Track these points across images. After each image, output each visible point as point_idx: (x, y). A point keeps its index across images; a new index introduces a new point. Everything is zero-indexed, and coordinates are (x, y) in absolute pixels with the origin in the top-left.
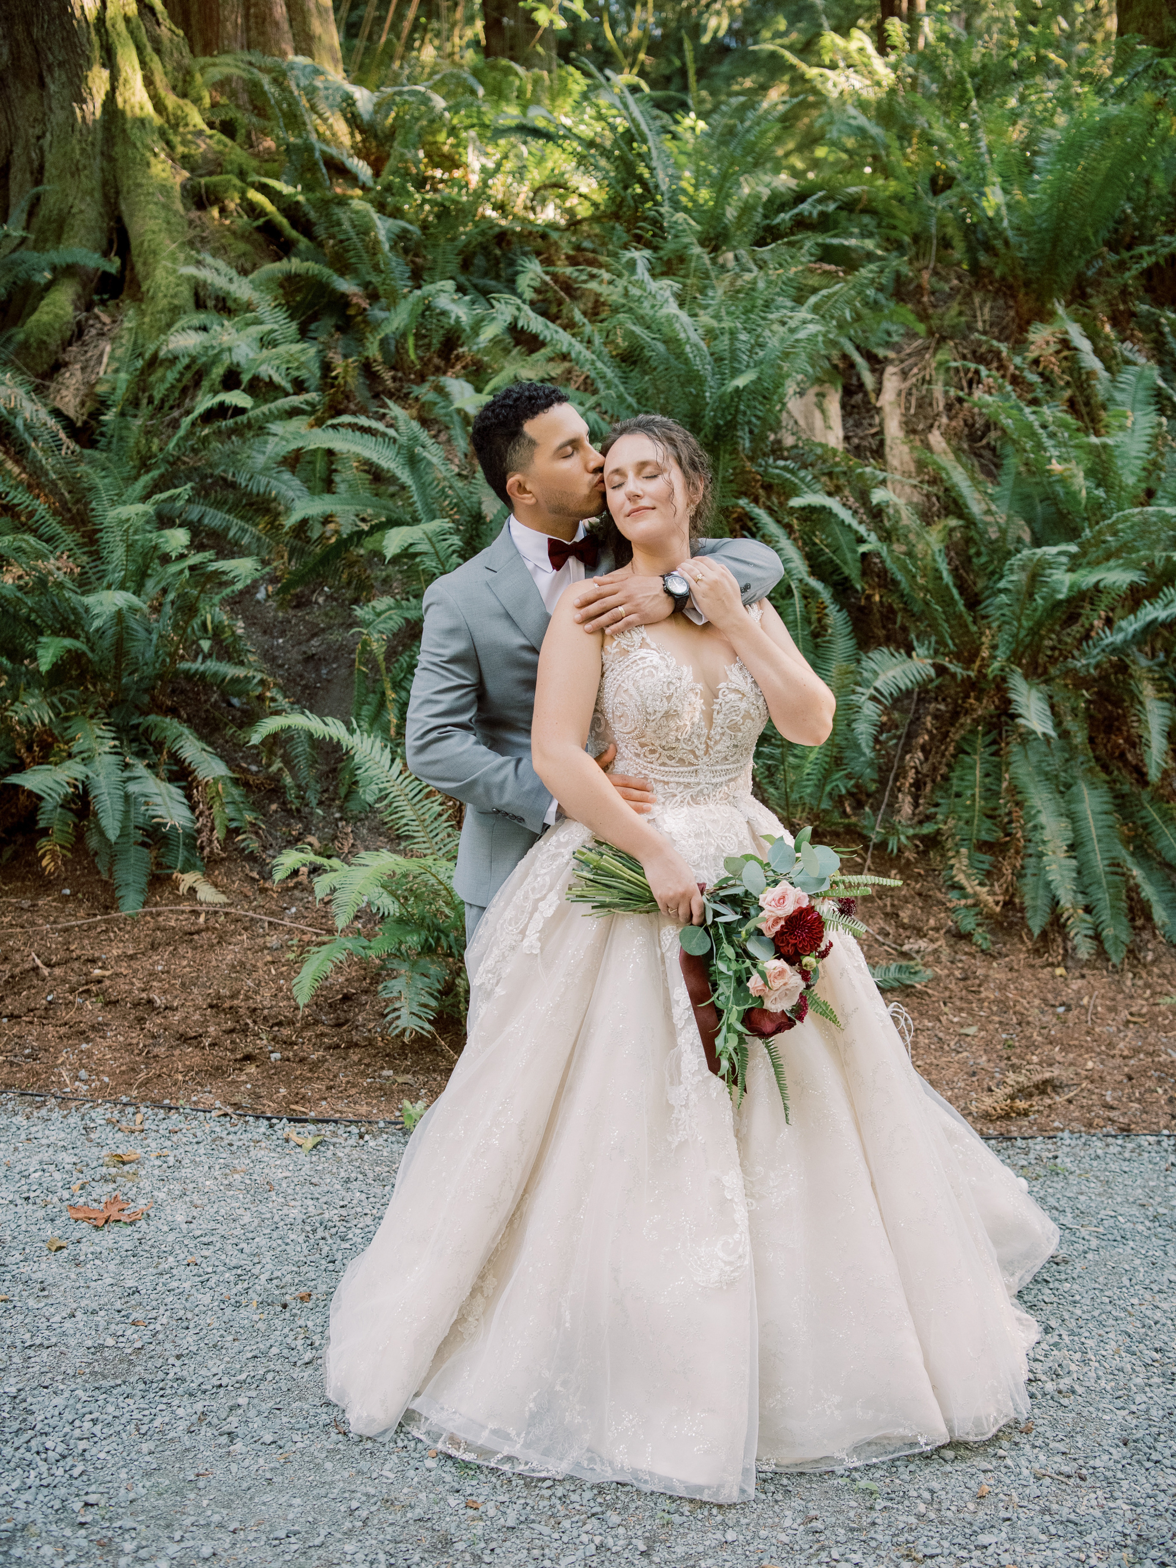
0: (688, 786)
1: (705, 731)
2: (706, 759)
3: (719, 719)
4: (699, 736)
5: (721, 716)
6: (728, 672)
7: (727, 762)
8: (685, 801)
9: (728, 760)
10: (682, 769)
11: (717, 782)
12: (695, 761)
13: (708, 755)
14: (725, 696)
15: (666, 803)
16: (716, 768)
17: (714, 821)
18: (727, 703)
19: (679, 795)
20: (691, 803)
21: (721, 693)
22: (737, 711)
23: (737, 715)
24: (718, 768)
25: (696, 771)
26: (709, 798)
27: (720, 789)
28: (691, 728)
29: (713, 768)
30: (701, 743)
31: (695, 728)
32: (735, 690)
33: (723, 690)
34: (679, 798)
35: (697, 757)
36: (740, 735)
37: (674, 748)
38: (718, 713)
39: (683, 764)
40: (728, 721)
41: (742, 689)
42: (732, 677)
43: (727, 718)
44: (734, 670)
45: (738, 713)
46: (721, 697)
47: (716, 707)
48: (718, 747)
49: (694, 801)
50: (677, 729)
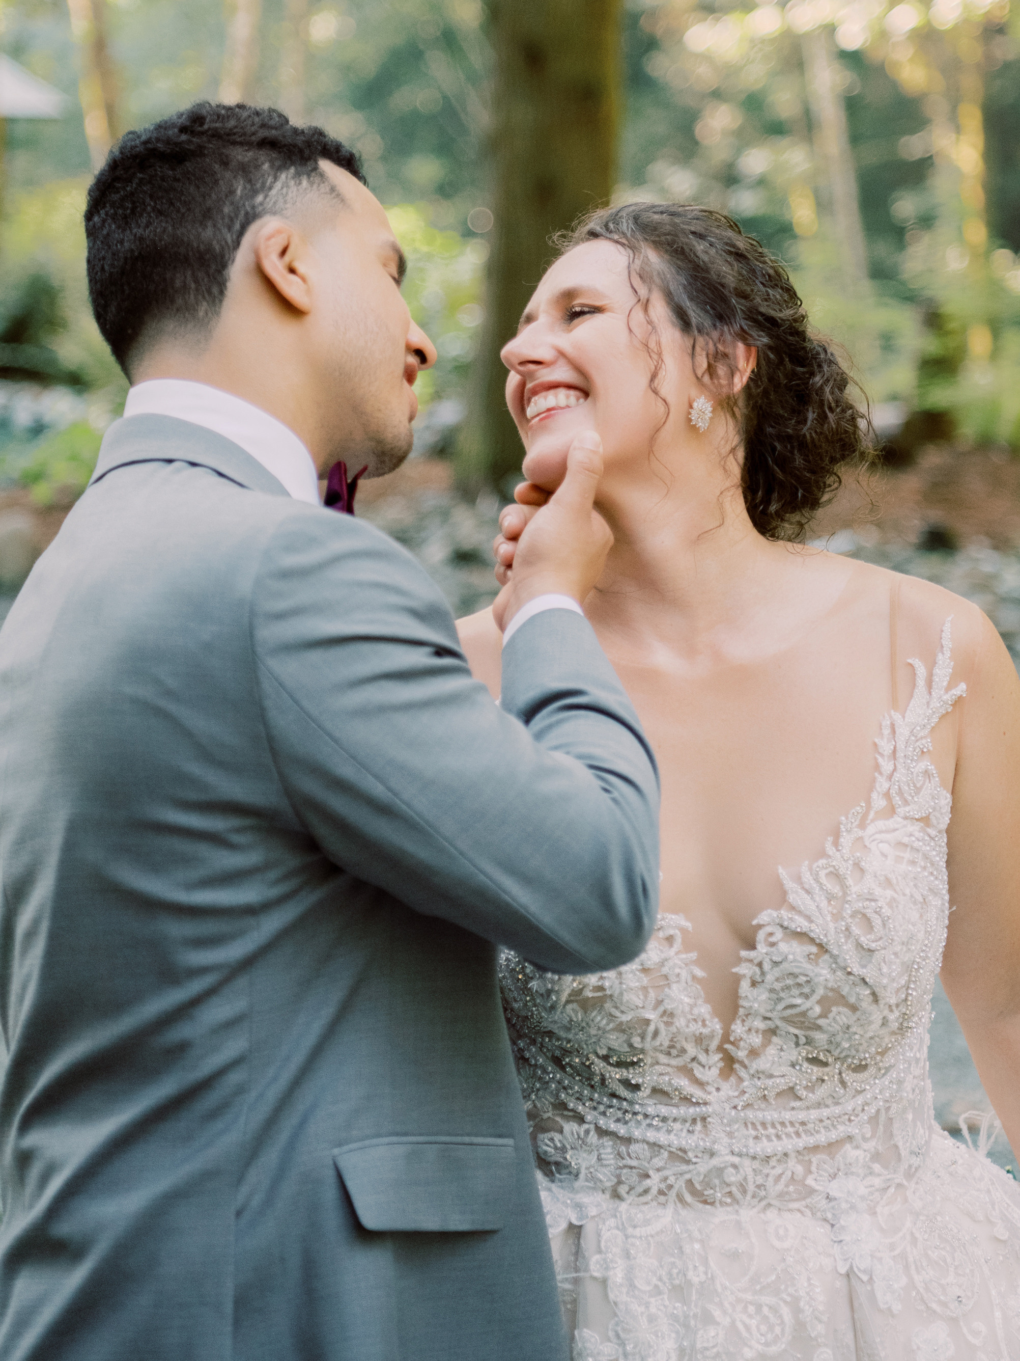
0: (680, 1156)
1: (716, 1026)
2: (728, 1090)
3: (753, 998)
6: (789, 884)
7: (797, 1104)
8: (673, 1193)
9: (800, 1099)
10: (664, 1110)
11: (769, 1151)
12: (697, 1093)
13: (733, 1079)
14: (773, 945)
15: (623, 1190)
16: (760, 1115)
17: (734, 1256)
18: (776, 964)
19: (655, 1177)
20: (688, 1198)
21: (761, 935)
22: (806, 987)
23: (807, 997)
24: (770, 1115)
25: (704, 1119)
26: (744, 1192)
27: (779, 1170)
28: (668, 1024)
29: (750, 1114)
30: (707, 1051)
31: (680, 1022)
32: (802, 936)
33: (769, 929)
34: (654, 1182)
35: (700, 1084)
36: (820, 1038)
37: (633, 1064)
38: (754, 984)
39: (664, 1099)
40: (780, 1007)
41: (816, 932)
42: (796, 897)
43: (780, 1000)
44: (807, 878)
45: (806, 990)
46: (762, 948)
47: (745, 969)
48: (763, 1063)
49: (698, 1194)
50: (622, 1028)
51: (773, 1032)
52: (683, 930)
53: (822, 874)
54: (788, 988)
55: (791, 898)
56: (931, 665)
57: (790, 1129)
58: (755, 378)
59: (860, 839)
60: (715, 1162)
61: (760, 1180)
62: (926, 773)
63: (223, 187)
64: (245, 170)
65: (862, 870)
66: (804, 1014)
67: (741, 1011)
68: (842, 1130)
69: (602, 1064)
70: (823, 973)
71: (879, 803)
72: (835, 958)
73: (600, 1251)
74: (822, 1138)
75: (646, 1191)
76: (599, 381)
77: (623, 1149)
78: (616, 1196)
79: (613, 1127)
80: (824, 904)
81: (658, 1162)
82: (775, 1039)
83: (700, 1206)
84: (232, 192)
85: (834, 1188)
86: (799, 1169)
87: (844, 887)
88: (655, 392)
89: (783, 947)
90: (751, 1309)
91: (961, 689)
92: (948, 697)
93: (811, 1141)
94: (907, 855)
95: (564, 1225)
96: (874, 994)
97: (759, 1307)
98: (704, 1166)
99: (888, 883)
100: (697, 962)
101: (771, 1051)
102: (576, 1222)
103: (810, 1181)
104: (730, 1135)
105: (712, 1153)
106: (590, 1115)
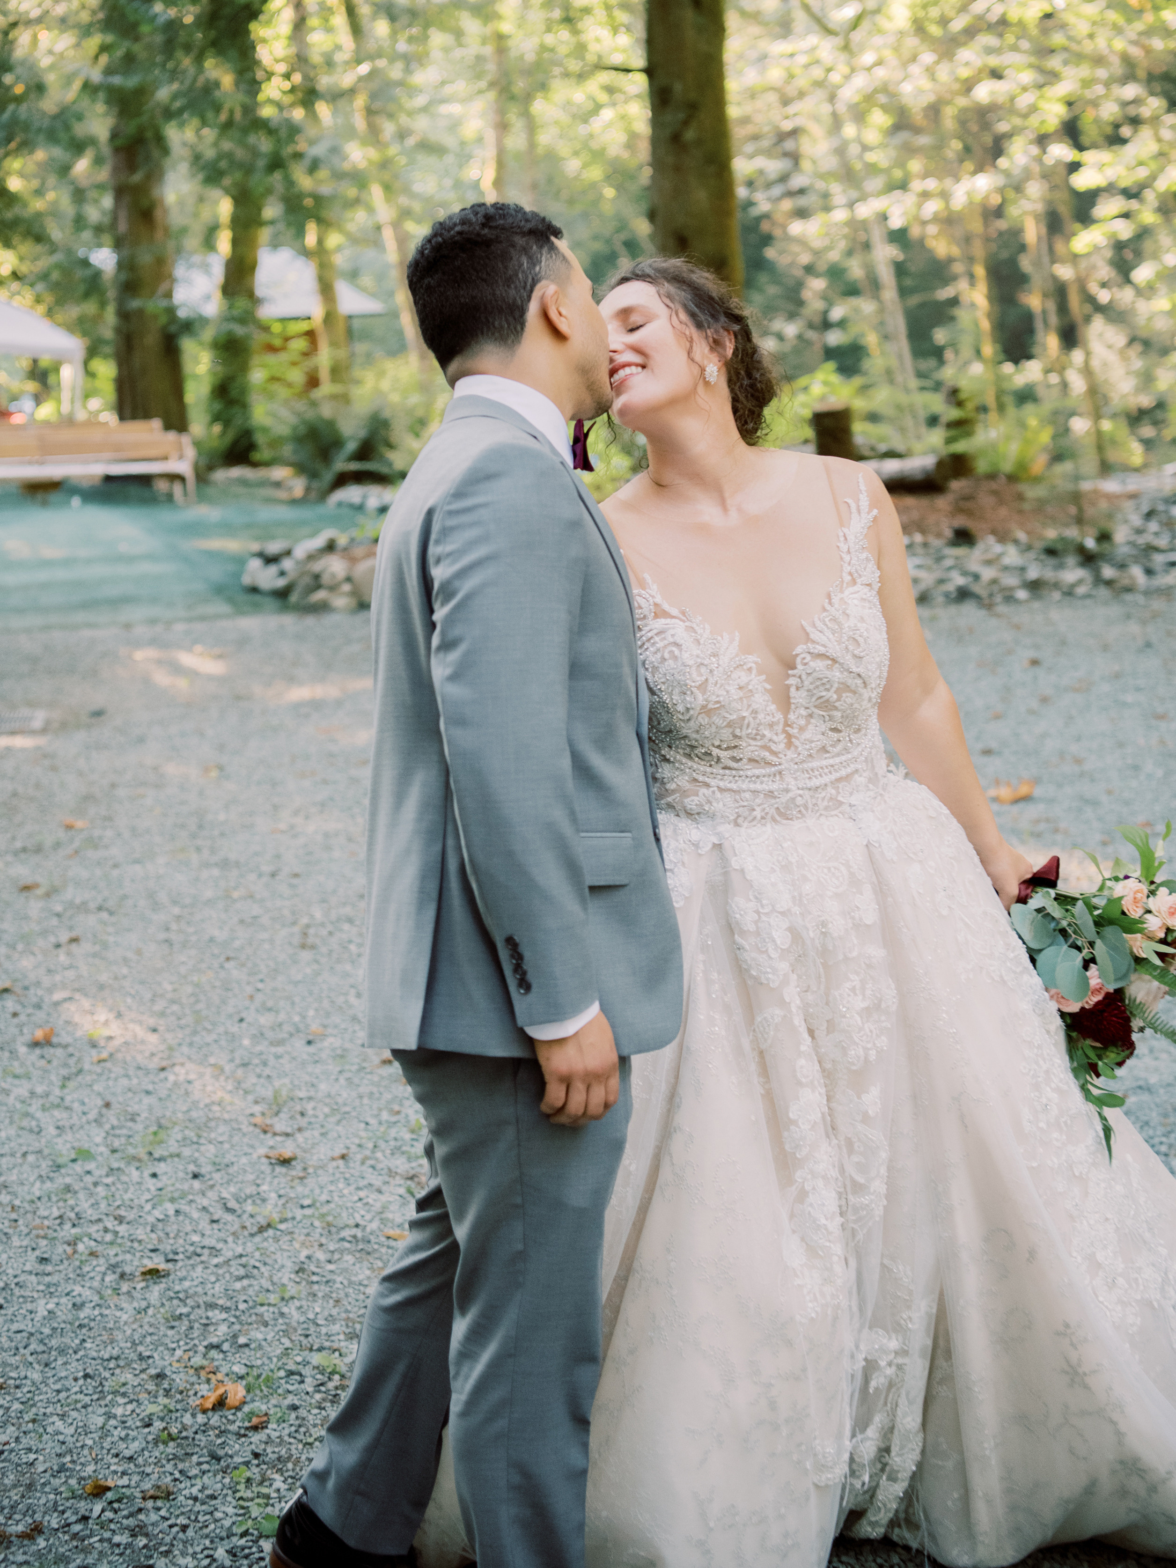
0: (770, 794)
1: (779, 716)
2: (791, 754)
3: (798, 697)
4: (771, 726)
6: (809, 629)
7: (827, 755)
8: (769, 816)
9: (828, 752)
10: (757, 772)
11: (818, 784)
12: (774, 759)
13: (793, 748)
14: (806, 664)
15: (740, 821)
16: (810, 765)
17: (810, 844)
18: (809, 674)
19: (758, 809)
20: (778, 818)
21: (798, 660)
22: (826, 684)
23: (828, 690)
24: (815, 764)
25: (780, 773)
26: (806, 808)
27: (823, 794)
28: (754, 718)
29: (805, 766)
30: (777, 734)
31: (761, 716)
32: (822, 656)
33: (802, 656)
34: (758, 813)
35: (775, 754)
36: (837, 714)
37: (735, 747)
38: (798, 689)
39: (756, 765)
40: (814, 699)
41: (831, 652)
42: (815, 635)
43: (813, 695)
44: (819, 624)
45: (828, 686)
46: (800, 667)
47: (792, 681)
48: (807, 735)
49: (783, 815)
50: (729, 725)
51: (811, 716)
52: (756, 663)
53: (827, 620)
54: (817, 687)
55: (812, 636)
56: (857, 501)
57: (826, 770)
58: (736, 350)
59: (842, 599)
60: (790, 795)
61: (814, 801)
62: (867, 559)
63: (515, 262)
64: (525, 250)
65: (848, 615)
66: (827, 701)
67: (793, 706)
68: (853, 767)
69: (717, 750)
70: (837, 675)
71: (848, 578)
72: (841, 664)
73: (736, 855)
74: (843, 773)
75: (755, 818)
77: (737, 797)
78: (737, 824)
79: (729, 786)
80: (831, 636)
81: (758, 801)
82: (812, 721)
83: (785, 822)
84: (521, 265)
85: (853, 800)
86: (833, 792)
87: (839, 624)
88: (693, 360)
89: (812, 664)
90: (825, 871)
91: (875, 512)
92: (870, 517)
93: (838, 775)
94: (867, 604)
95: (710, 846)
96: (864, 683)
97: (829, 869)
98: (785, 798)
99: (862, 619)
100: (765, 681)
101: (810, 727)
102: (717, 842)
103: (840, 798)
104: (796, 779)
105: (787, 791)
106: (713, 782)
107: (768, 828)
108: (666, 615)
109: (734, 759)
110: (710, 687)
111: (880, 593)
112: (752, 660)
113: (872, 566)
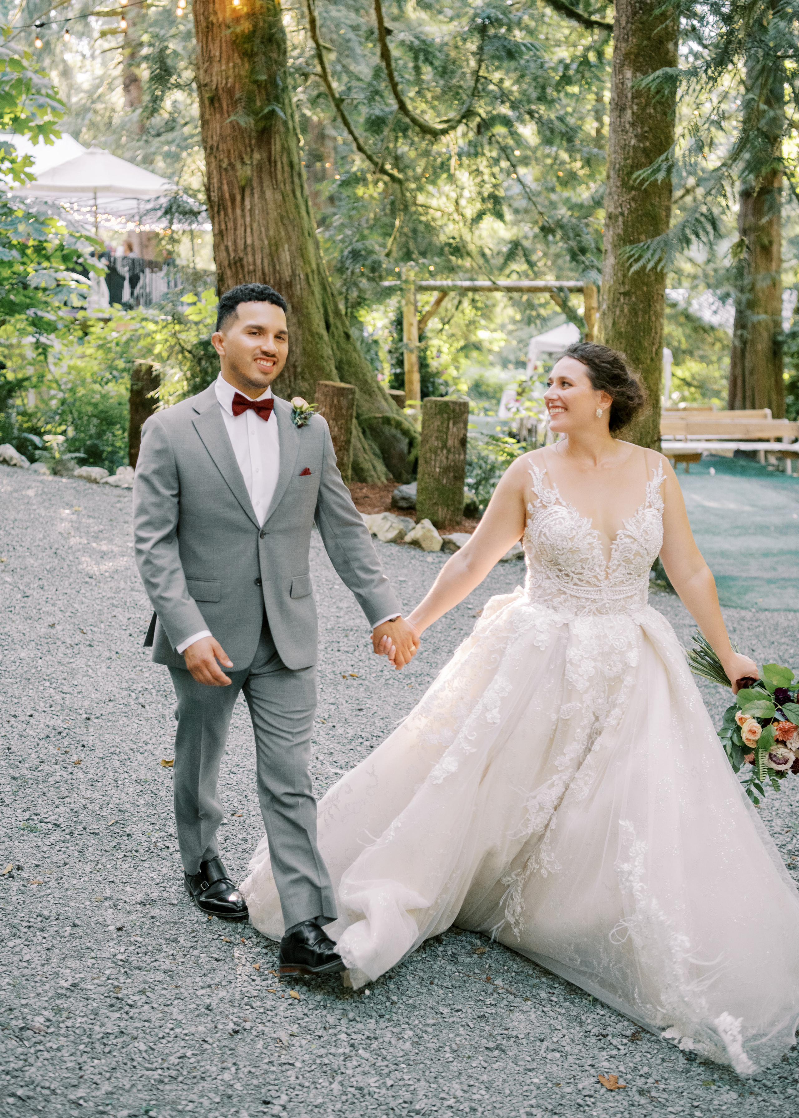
0: (594, 601)
1: (604, 562)
2: (606, 582)
3: (615, 555)
4: (600, 566)
5: (618, 553)
6: (625, 524)
7: (624, 585)
8: (592, 612)
9: (624, 583)
10: (589, 588)
11: (617, 598)
12: (598, 584)
13: (608, 580)
14: (621, 539)
15: (578, 613)
17: (611, 627)
18: (622, 544)
19: (587, 608)
20: (596, 613)
21: (618, 537)
22: (629, 550)
23: (629, 554)
24: (617, 588)
25: (600, 591)
26: (610, 610)
27: (619, 603)
28: (592, 560)
29: (612, 589)
30: (601, 571)
31: (595, 560)
32: (629, 536)
33: (620, 535)
34: (587, 610)
35: (599, 581)
36: (632, 566)
37: (581, 574)
38: (615, 551)
39: (589, 585)
40: (622, 557)
41: (634, 536)
42: (628, 527)
43: (622, 555)
44: (630, 522)
45: (630, 552)
46: (618, 540)
47: (613, 546)
48: (616, 574)
49: (599, 612)
50: (580, 561)
51: (620, 565)
52: (598, 534)
53: (634, 521)
54: (625, 551)
55: (626, 527)
56: (657, 470)
59: (643, 513)
60: (603, 602)
61: (614, 606)
65: (645, 521)
66: (629, 559)
67: (612, 559)
69: (572, 574)
71: (647, 504)
72: (638, 542)
73: (574, 630)
75: (585, 612)
76: (570, 407)
77: (578, 600)
78: (576, 614)
79: (575, 594)
80: (635, 529)
81: (588, 604)
82: (619, 567)
83: (599, 615)
85: (632, 607)
86: (623, 603)
87: (640, 524)
89: (624, 540)
91: (666, 477)
92: (663, 479)
93: (627, 595)
94: (655, 518)
98: (600, 603)
99: (651, 524)
100: (600, 544)
101: (618, 570)
102: (565, 622)
104: (607, 594)
105: (602, 600)
106: (568, 592)
107: (591, 618)
108: (560, 504)
109: (579, 579)
110: (575, 540)
111: (663, 515)
112: (596, 533)
113: (661, 501)
